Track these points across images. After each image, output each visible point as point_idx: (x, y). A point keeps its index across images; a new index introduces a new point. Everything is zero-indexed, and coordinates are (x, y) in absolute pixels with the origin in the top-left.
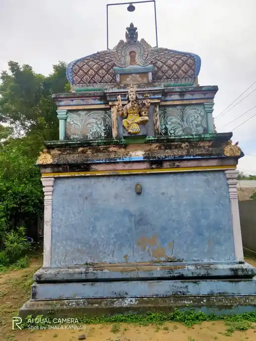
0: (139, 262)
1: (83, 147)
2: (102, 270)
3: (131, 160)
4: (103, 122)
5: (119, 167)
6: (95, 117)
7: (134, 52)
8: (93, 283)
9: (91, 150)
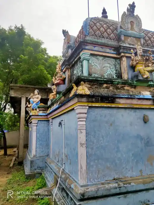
0: (149, 175)
1: (107, 84)
2: (130, 184)
3: (144, 97)
4: (114, 68)
5: (135, 102)
6: (109, 62)
7: (133, 22)
8: (126, 195)
9: (112, 87)
